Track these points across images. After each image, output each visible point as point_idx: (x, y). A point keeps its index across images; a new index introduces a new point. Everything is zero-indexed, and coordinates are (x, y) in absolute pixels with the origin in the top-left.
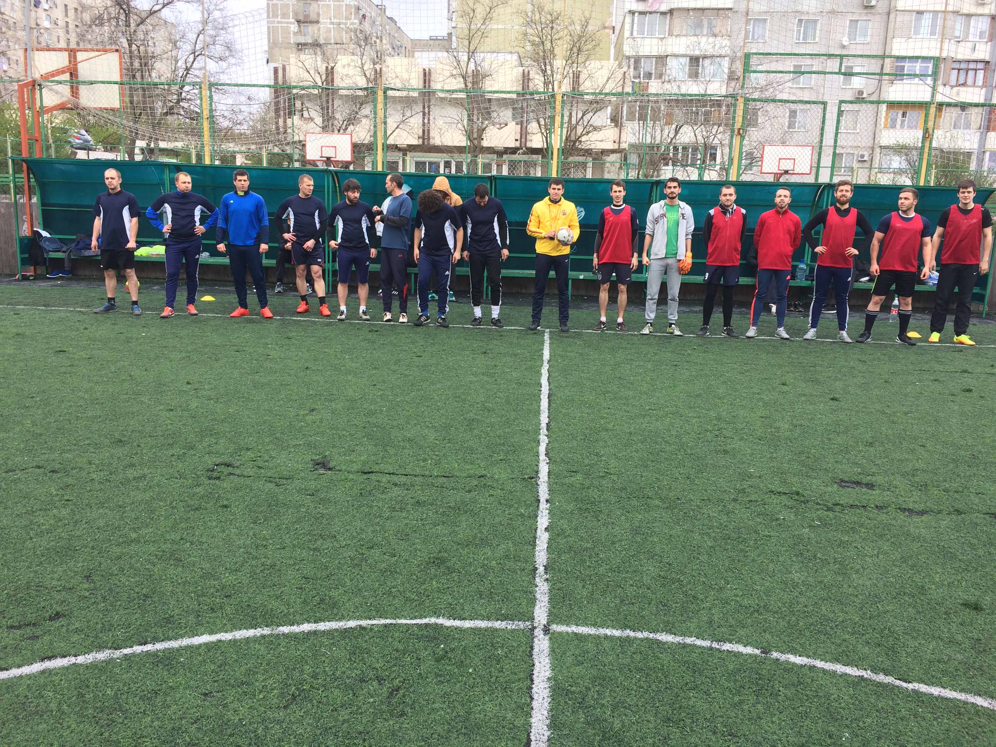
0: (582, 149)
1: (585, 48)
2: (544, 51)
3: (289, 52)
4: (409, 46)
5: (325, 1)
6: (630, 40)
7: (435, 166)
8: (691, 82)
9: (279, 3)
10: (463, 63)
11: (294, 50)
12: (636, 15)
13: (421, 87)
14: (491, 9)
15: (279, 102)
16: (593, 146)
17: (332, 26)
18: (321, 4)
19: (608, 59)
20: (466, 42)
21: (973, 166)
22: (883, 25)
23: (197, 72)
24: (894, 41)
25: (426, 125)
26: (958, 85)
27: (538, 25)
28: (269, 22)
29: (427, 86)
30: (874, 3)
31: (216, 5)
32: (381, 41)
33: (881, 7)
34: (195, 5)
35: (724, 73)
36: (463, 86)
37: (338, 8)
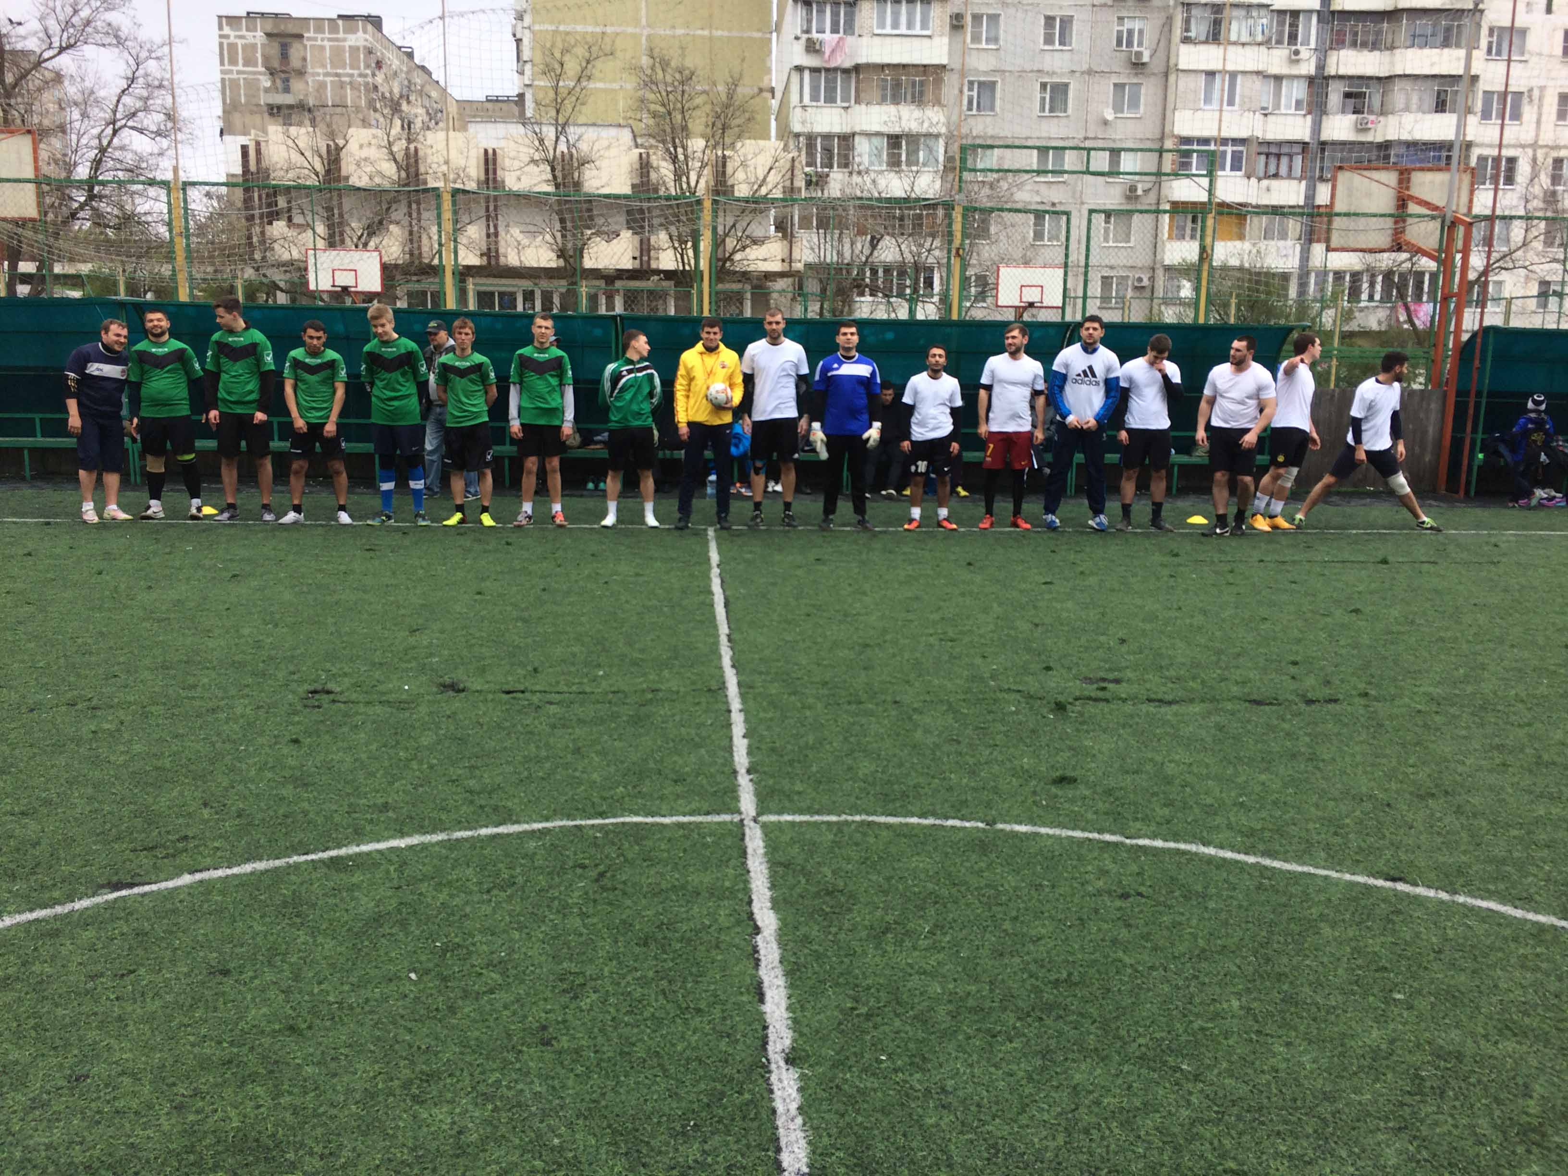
0: (736, 272)
1: (733, 123)
2: (672, 127)
3: (257, 119)
4: (453, 109)
5: (315, 39)
6: (799, 110)
7: (508, 299)
8: (892, 174)
9: (240, 42)
10: (549, 143)
11: (266, 115)
12: (807, 75)
13: (483, 177)
14: (588, 62)
15: (251, 199)
16: (752, 268)
17: (329, 79)
18: (308, 43)
19: (767, 137)
20: (553, 113)
21: (1293, 293)
22: (1160, 92)
23: (117, 154)
24: (1177, 113)
25: (492, 236)
26: (1267, 176)
27: (662, 87)
28: (222, 72)
29: (491, 176)
30: (1146, 59)
31: (150, 51)
32: (409, 102)
33: (1157, 66)
34: (116, 50)
35: (937, 161)
36: (550, 177)
37: (337, 52)
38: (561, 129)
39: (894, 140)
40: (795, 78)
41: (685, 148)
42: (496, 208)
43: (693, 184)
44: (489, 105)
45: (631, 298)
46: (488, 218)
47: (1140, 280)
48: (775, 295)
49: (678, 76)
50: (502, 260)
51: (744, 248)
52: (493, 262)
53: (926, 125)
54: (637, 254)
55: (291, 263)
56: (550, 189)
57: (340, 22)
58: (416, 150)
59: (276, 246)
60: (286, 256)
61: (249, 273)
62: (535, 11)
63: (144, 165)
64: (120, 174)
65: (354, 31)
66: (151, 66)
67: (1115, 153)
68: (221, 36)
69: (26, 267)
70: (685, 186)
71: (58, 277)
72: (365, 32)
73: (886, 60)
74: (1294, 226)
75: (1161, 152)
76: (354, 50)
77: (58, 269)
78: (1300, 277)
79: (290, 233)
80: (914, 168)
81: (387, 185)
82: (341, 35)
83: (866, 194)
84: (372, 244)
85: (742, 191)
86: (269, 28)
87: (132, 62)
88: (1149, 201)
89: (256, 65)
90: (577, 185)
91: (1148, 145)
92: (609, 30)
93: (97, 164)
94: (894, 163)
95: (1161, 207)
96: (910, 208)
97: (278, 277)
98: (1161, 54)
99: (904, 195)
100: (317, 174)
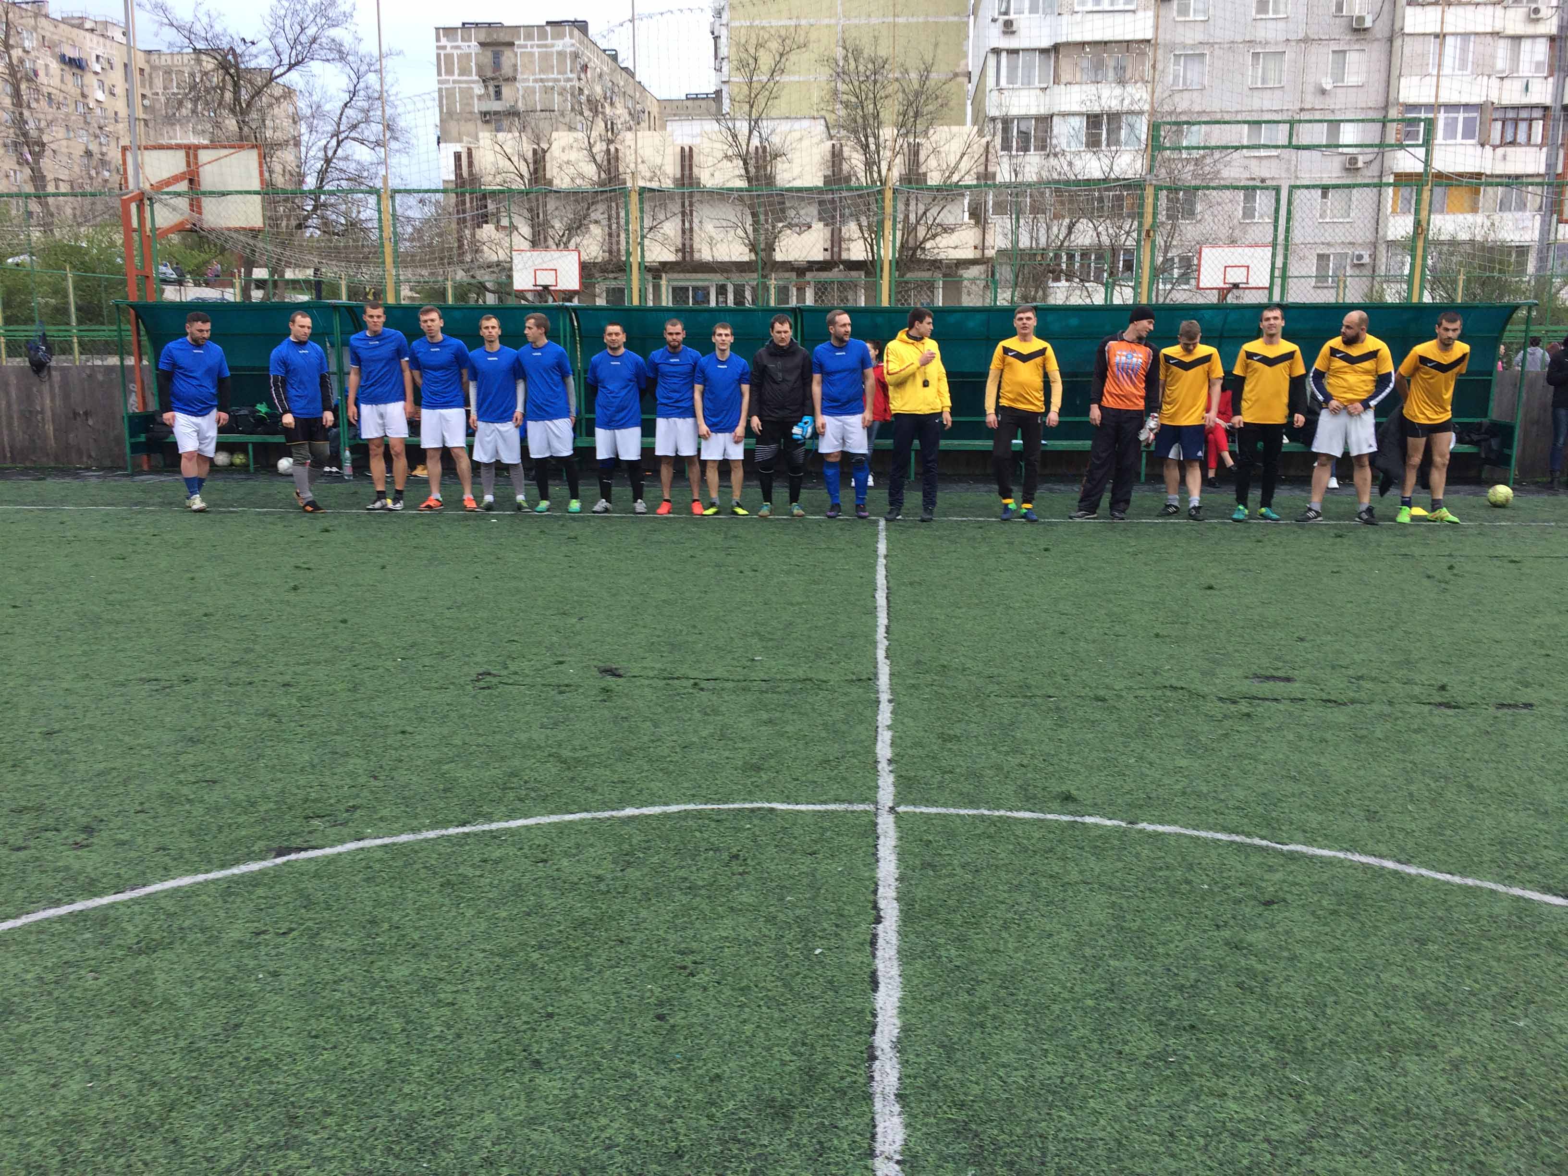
0: (926, 261)
1: (925, 110)
2: (864, 117)
3: (470, 126)
4: (655, 110)
5: (525, 46)
6: (995, 93)
7: (702, 293)
8: (1089, 155)
9: (456, 52)
10: (742, 138)
11: (479, 122)
12: (1004, 55)
13: (679, 175)
14: (781, 55)
15: (464, 203)
16: (942, 256)
17: (537, 85)
18: (519, 51)
19: (962, 123)
20: (746, 107)
21: (1531, 268)
22: (1384, 57)
23: (341, 164)
24: (1402, 80)
25: (687, 233)
26: (1503, 144)
27: (854, 77)
28: (439, 82)
29: (687, 172)
30: (1368, 24)
31: (370, 65)
32: (612, 104)
33: (1381, 30)
34: (339, 65)
35: (1139, 140)
36: (743, 172)
37: (545, 57)
38: (754, 124)
39: (1093, 120)
40: (992, 61)
41: (876, 137)
42: (691, 205)
43: (884, 172)
44: (689, 103)
45: (821, 289)
46: (683, 213)
47: (1360, 257)
48: (966, 283)
49: (870, 66)
50: (696, 256)
51: (934, 237)
52: (688, 258)
53: (1126, 102)
54: (828, 245)
55: (498, 264)
56: (744, 184)
57: (548, 28)
58: (617, 150)
59: (485, 248)
60: (494, 258)
61: (460, 275)
62: (732, 7)
63: (365, 174)
64: (344, 184)
65: (561, 36)
66: (372, 79)
67: (1334, 124)
68: (438, 48)
69: (260, 273)
70: (875, 175)
71: (288, 282)
72: (571, 37)
73: (1088, 38)
74: (1534, 197)
75: (1384, 122)
76: (561, 54)
77: (289, 274)
78: (1540, 251)
79: (498, 236)
80: (1114, 148)
81: (586, 186)
82: (549, 41)
83: (1063, 177)
84: (572, 245)
85: (934, 179)
86: (483, 37)
87: (353, 76)
88: (1369, 175)
89: (470, 74)
90: (770, 180)
91: (1372, 115)
92: (803, 22)
93: (322, 175)
94: (1093, 143)
95: (1385, 180)
96: (1108, 189)
97: (488, 279)
98: (1385, 17)
99: (1102, 177)
100: (522, 177)
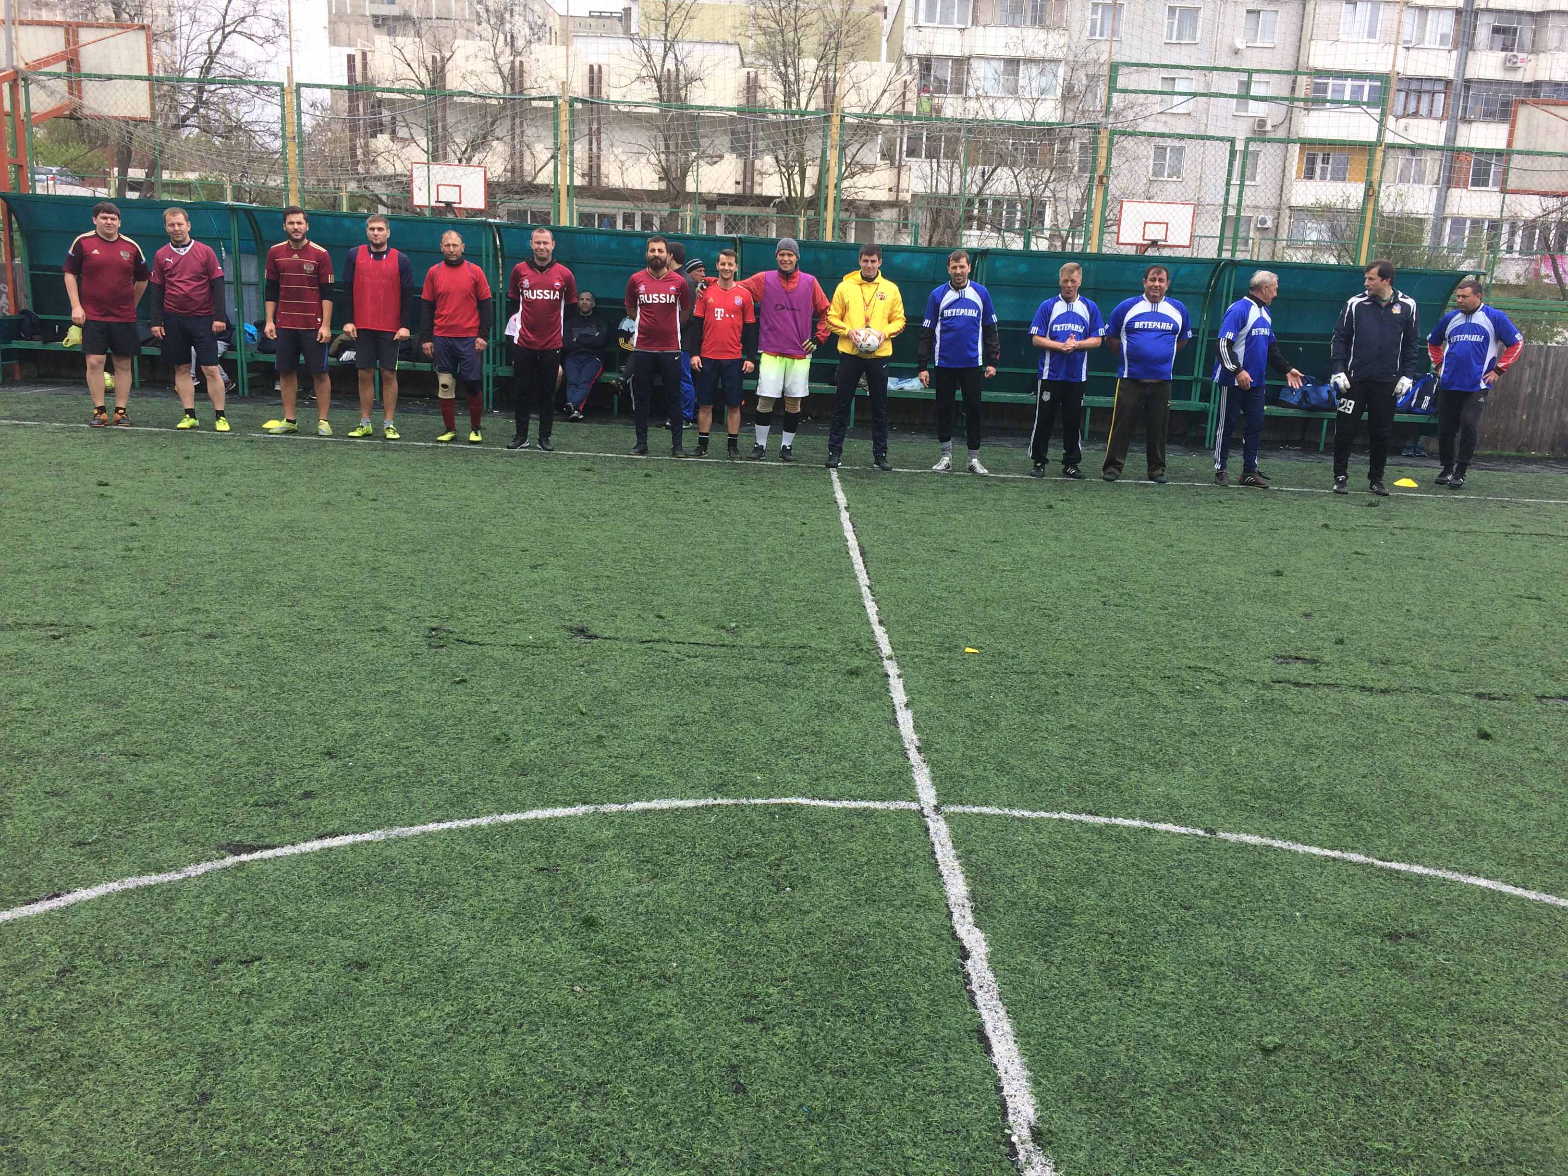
1: (847, 42)
3: (362, 29)
4: (556, 24)
6: (913, 31)
7: (608, 219)
8: (1009, 100)
10: (657, 60)
11: (371, 27)
13: (587, 94)
15: (357, 109)
16: (859, 196)
19: (878, 59)
20: (662, 28)
21: (1427, 239)
22: (1295, 19)
24: (1313, 45)
25: (594, 156)
26: (1406, 116)
29: (595, 94)
32: (512, 16)
36: (656, 96)
38: (669, 46)
39: (1012, 63)
41: (796, 68)
42: (600, 126)
43: (803, 106)
44: (592, 21)
45: (732, 223)
46: (591, 137)
47: (1263, 221)
48: (878, 225)
50: (604, 181)
52: (595, 184)
54: (740, 179)
55: (395, 177)
56: (657, 110)
58: (521, 64)
59: (379, 159)
60: (390, 171)
61: (352, 186)
67: (1245, 85)
70: (794, 108)
74: (1431, 169)
79: (395, 147)
81: (491, 99)
93: (207, 66)
99: (1024, 120)
100: (423, 88)
